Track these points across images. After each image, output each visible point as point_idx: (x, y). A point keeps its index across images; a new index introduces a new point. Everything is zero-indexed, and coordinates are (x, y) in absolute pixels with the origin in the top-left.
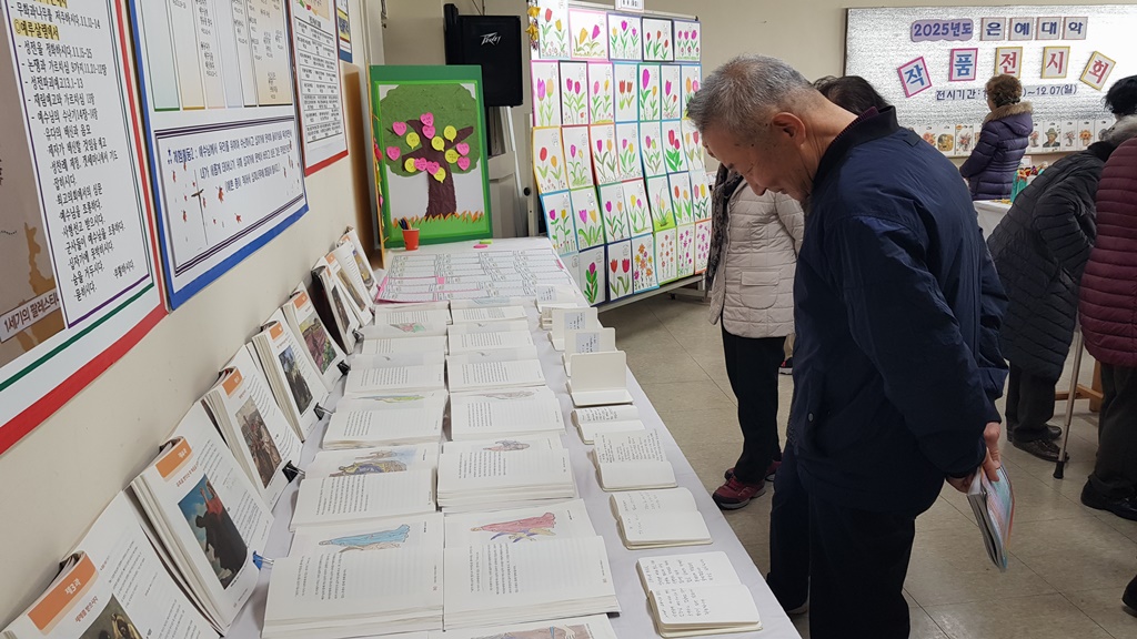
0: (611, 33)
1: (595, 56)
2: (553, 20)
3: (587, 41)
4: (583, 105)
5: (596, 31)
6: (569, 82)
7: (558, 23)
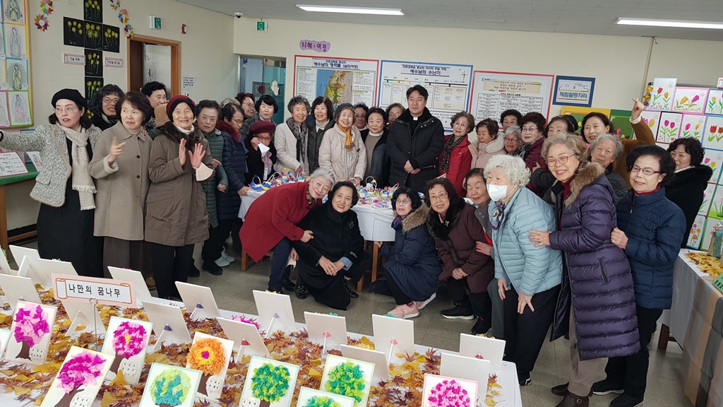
0: (710, 99)
1: (693, 111)
2: (662, 93)
3: (687, 103)
4: (675, 134)
5: (697, 98)
6: (667, 123)
7: (666, 95)
